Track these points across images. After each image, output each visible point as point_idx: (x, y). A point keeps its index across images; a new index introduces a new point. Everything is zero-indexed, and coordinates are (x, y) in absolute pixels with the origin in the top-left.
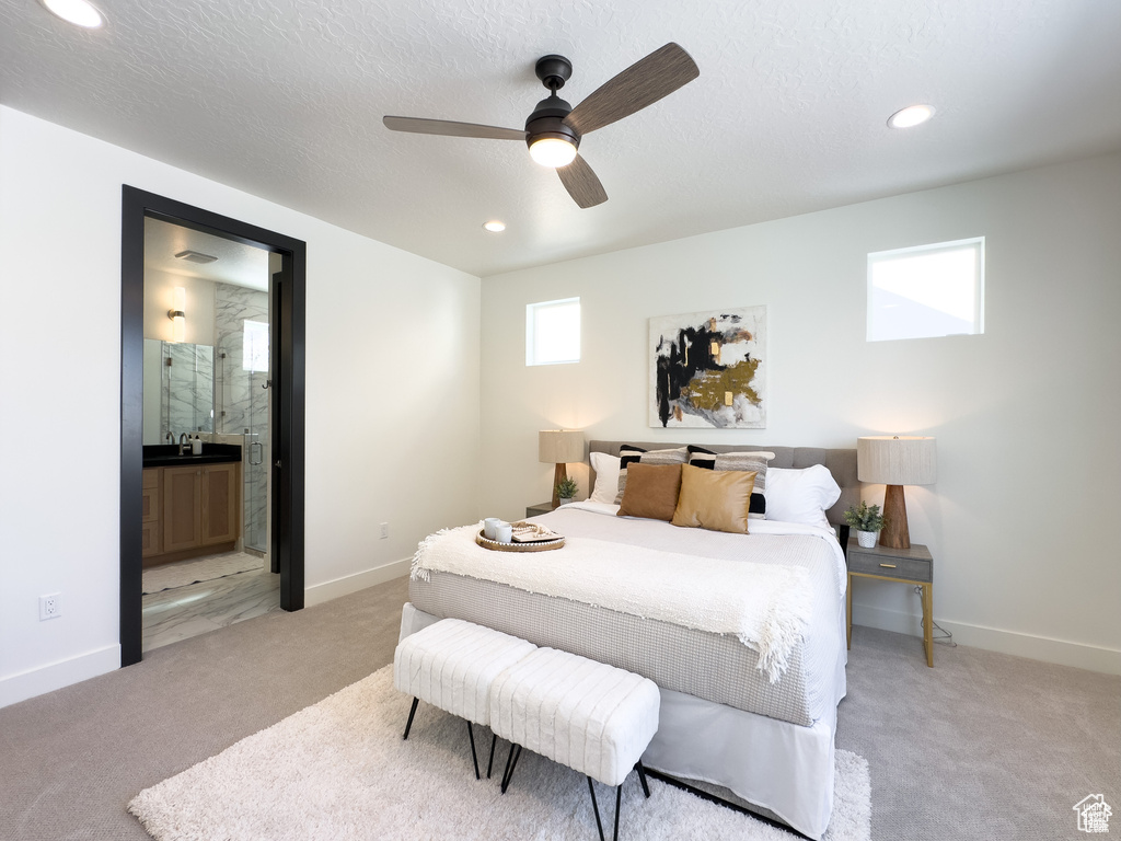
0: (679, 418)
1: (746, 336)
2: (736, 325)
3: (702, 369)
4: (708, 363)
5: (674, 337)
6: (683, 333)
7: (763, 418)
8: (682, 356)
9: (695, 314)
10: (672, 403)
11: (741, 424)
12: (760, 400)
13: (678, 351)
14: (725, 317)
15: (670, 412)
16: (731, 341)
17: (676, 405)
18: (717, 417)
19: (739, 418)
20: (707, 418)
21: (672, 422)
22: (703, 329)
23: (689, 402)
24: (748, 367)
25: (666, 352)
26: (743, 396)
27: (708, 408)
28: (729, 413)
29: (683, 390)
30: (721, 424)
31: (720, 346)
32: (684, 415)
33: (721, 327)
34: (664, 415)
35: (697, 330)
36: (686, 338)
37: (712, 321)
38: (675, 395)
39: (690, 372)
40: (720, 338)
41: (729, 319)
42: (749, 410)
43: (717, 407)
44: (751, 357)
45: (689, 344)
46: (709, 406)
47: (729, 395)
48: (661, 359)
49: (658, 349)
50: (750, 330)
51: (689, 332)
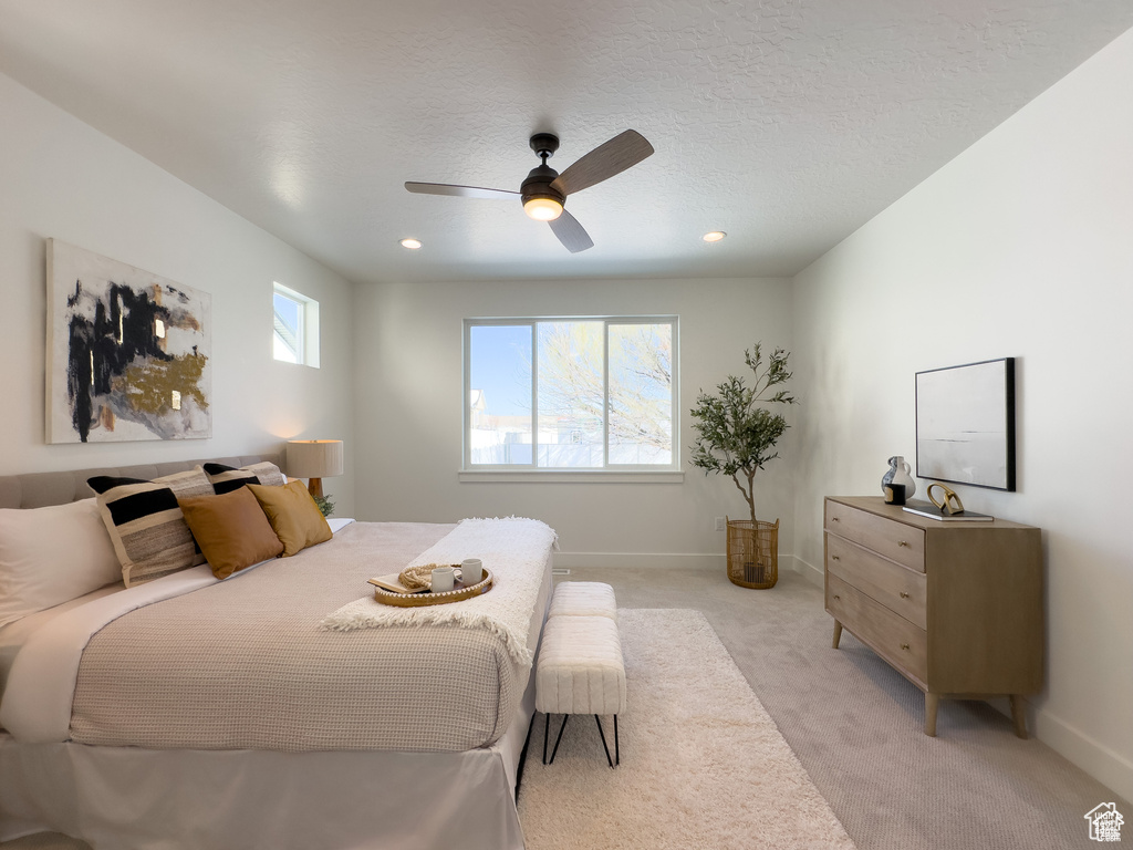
0: (109, 426)
1: (194, 324)
2: (183, 306)
3: (142, 353)
4: (152, 347)
5: (102, 291)
6: (115, 291)
7: (210, 425)
8: (114, 326)
9: (134, 269)
10: (97, 401)
11: (190, 434)
12: (206, 405)
13: (108, 316)
14: (172, 290)
15: (94, 415)
16: (179, 325)
17: (105, 405)
18: (163, 425)
19: (188, 426)
20: (150, 426)
21: (96, 433)
22: (144, 296)
23: (125, 402)
24: (195, 363)
25: (87, 311)
26: (191, 398)
27: (150, 411)
28: (177, 421)
29: (115, 381)
30: (167, 435)
31: (166, 327)
32: (118, 422)
33: (166, 301)
34: (83, 422)
35: (136, 293)
36: (120, 301)
37: (156, 288)
38: (103, 388)
39: (127, 354)
40: (165, 313)
41: (176, 294)
42: (197, 415)
43: (163, 411)
44: (199, 351)
45: (124, 312)
46: (151, 408)
47: (176, 396)
48: (77, 322)
49: (72, 302)
50: (198, 317)
51: (126, 292)
